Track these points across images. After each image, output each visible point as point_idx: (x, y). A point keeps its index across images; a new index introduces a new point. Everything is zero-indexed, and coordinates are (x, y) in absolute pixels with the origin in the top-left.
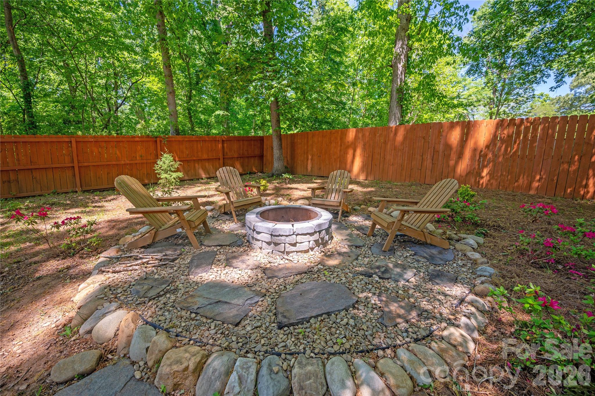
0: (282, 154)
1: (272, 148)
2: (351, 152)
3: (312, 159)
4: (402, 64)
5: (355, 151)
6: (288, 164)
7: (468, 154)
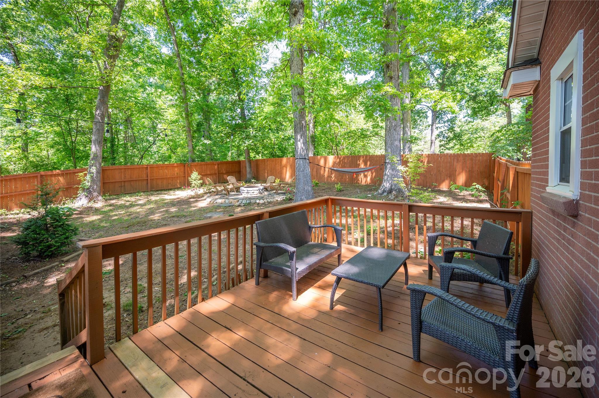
0: (251, 170)
1: (246, 167)
2: (285, 168)
3: (267, 173)
4: (312, 124)
5: (286, 168)
6: (255, 175)
7: (327, 170)
